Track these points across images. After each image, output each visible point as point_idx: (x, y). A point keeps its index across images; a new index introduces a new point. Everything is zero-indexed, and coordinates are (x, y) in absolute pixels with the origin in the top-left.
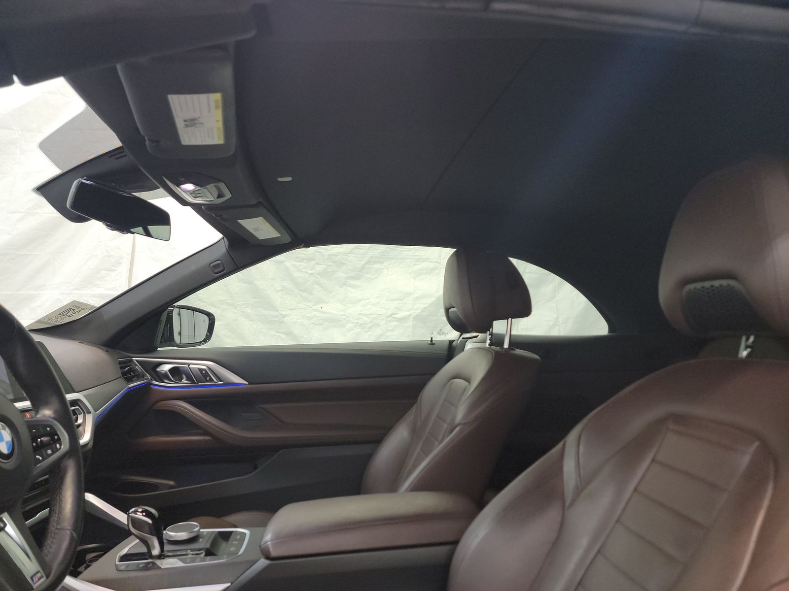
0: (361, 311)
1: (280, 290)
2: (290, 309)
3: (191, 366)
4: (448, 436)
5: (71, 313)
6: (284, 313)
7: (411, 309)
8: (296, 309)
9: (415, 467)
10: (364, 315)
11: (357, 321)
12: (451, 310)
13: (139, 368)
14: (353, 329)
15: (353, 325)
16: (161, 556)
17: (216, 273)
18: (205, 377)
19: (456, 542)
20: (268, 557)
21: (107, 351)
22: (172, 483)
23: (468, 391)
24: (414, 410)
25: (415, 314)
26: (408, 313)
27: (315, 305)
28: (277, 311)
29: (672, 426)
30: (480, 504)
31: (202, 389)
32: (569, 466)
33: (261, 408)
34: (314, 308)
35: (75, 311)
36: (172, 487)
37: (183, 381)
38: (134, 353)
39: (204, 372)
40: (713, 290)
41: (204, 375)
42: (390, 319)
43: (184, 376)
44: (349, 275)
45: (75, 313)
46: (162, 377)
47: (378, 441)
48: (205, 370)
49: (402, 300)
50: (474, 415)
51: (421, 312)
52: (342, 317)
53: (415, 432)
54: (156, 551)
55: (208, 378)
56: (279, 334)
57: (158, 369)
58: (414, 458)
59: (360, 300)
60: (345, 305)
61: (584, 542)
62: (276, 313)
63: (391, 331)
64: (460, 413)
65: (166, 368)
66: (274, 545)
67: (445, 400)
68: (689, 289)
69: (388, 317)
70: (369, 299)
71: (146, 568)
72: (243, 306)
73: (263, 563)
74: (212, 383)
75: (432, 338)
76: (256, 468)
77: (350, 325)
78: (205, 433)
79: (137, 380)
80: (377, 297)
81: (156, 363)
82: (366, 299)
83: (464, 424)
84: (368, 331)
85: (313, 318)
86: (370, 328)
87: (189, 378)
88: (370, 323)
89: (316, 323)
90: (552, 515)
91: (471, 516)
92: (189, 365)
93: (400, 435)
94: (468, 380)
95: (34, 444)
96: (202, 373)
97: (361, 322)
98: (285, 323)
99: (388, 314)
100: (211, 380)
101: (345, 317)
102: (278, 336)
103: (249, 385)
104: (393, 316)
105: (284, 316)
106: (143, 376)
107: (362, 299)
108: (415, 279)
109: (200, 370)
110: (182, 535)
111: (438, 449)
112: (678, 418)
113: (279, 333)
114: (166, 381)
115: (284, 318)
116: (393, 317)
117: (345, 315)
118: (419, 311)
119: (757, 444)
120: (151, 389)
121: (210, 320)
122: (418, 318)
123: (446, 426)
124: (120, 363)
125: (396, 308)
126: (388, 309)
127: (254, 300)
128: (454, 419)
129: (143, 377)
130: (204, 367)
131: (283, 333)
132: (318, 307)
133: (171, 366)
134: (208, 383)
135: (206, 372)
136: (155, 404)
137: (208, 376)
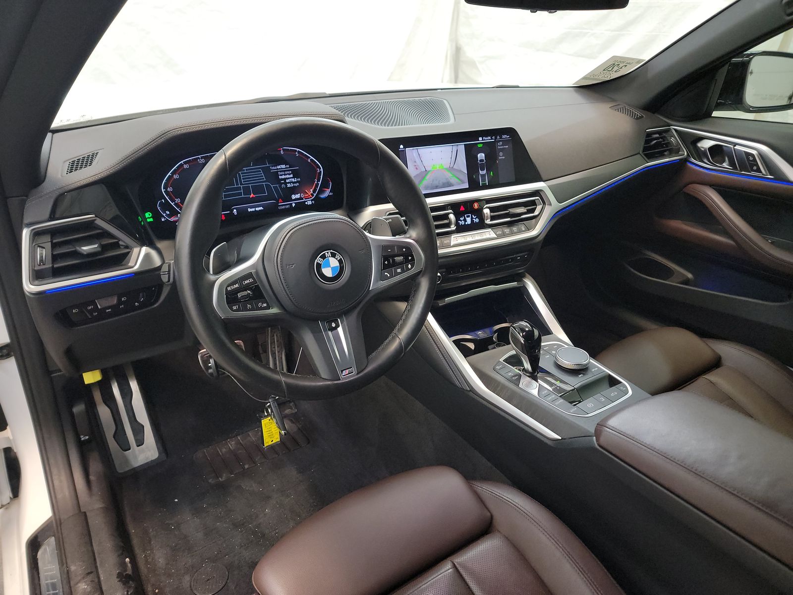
3: (737, 147)
5: (616, 68)
13: (674, 140)
18: (752, 166)
22: (690, 276)
31: (743, 179)
35: (621, 66)
37: (725, 165)
38: (678, 120)
39: (751, 158)
41: (753, 162)
43: (727, 159)
45: (621, 68)
46: (700, 155)
48: (753, 155)
55: (755, 168)
57: (698, 145)
65: (706, 144)
74: (760, 175)
79: (670, 156)
81: (697, 136)
87: (732, 163)
92: (734, 145)
95: (386, 263)
96: (748, 159)
100: (759, 170)
106: (679, 151)
109: (748, 154)
114: (705, 161)
120: (686, 166)
130: (753, 152)
133: (712, 143)
134: (753, 173)
135: (755, 160)
136: (688, 185)
137: (755, 165)
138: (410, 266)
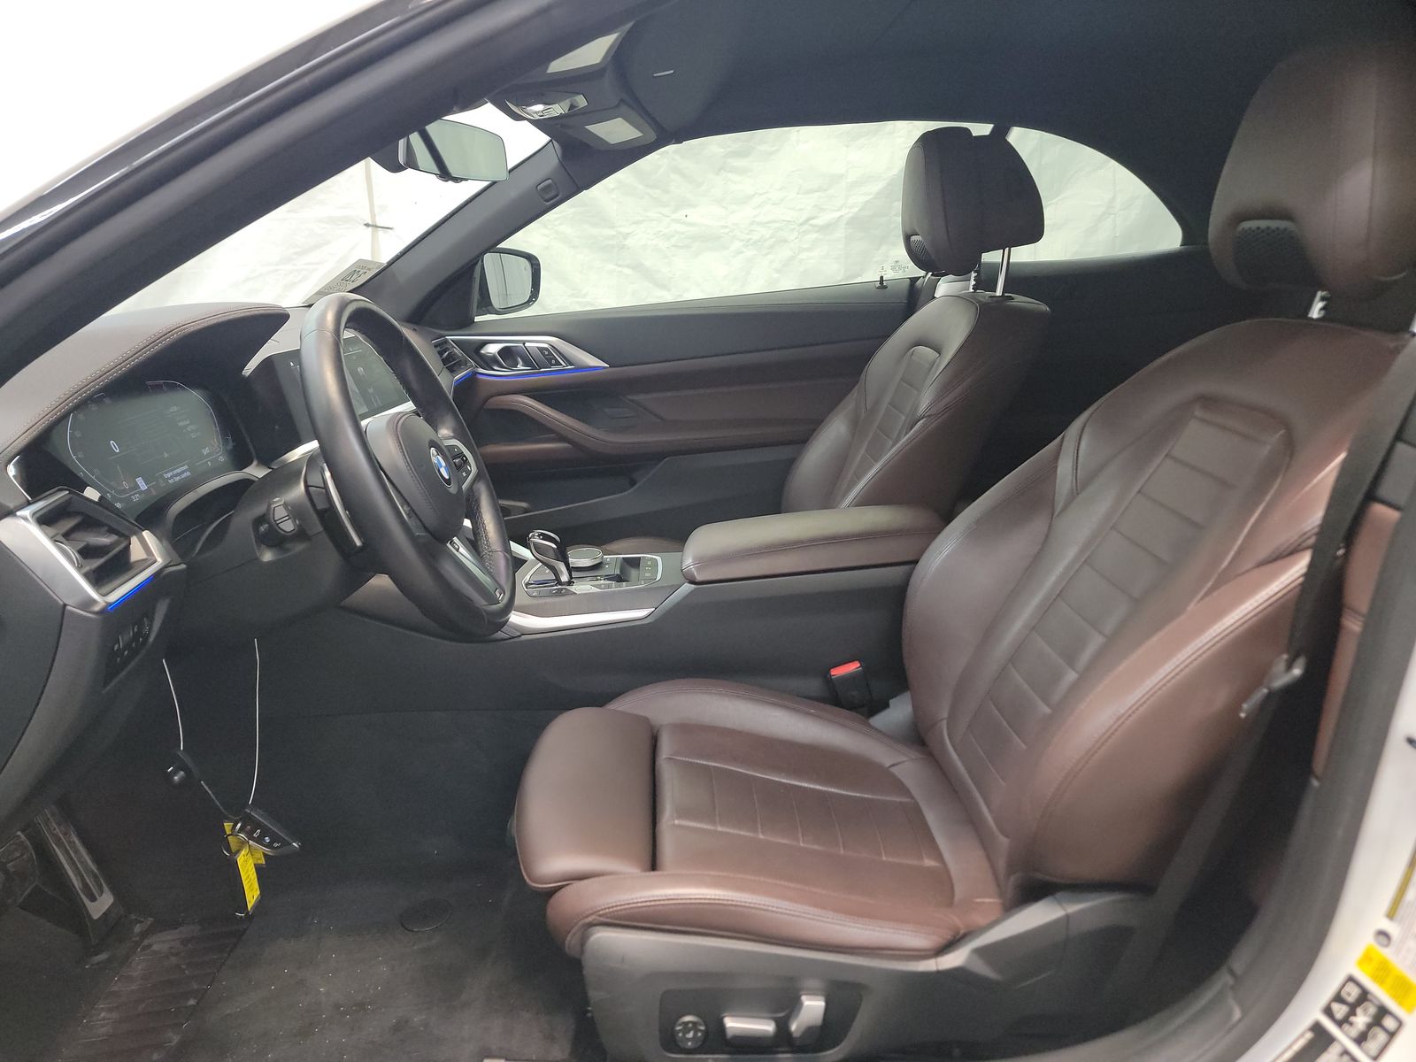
0: (755, 216)
1: (613, 189)
2: (634, 223)
3: (527, 344)
4: (907, 433)
6: (625, 230)
7: (842, 207)
8: (644, 220)
9: (859, 477)
10: (760, 224)
11: (748, 237)
12: (913, 238)
13: (457, 351)
14: (742, 252)
15: (742, 244)
16: (570, 583)
17: (547, 201)
18: (550, 360)
19: (916, 562)
20: (693, 582)
21: (415, 330)
22: (525, 505)
23: (938, 366)
24: (855, 393)
25: (850, 215)
26: (837, 214)
27: (674, 212)
28: (613, 227)
29: (1199, 413)
30: (947, 517)
31: (544, 377)
32: (1065, 467)
33: (632, 401)
34: (674, 216)
36: (526, 511)
37: (520, 367)
38: (447, 330)
39: (547, 353)
40: (1268, 234)
41: (548, 357)
42: (806, 227)
43: (520, 360)
44: (728, 150)
45: (360, 276)
46: (489, 362)
47: (803, 441)
48: (547, 349)
49: (826, 190)
50: (942, 404)
51: (860, 210)
52: (722, 231)
53: (857, 426)
54: (565, 578)
55: (553, 362)
56: (620, 269)
57: (482, 352)
58: (856, 463)
59: (751, 197)
60: (726, 209)
61: (1071, 553)
62: (613, 232)
63: (808, 250)
64: (925, 400)
65: (492, 349)
66: (698, 569)
67: (902, 379)
68: (1243, 229)
69: (801, 224)
70: (767, 193)
71: (559, 593)
72: (556, 223)
73: (687, 588)
74: (559, 368)
75: (882, 278)
76: (633, 483)
77: (737, 245)
78: (561, 438)
79: (462, 369)
80: (781, 189)
81: (477, 342)
82: (761, 195)
83: (929, 416)
84: (768, 253)
85: (673, 236)
86: (772, 247)
87: (527, 363)
88: (771, 237)
89: (680, 244)
90: (1038, 525)
91: (934, 533)
92: (524, 344)
93: (835, 431)
94: (938, 351)
96: (543, 354)
97: (755, 237)
98: (629, 248)
99: (801, 221)
100: (558, 363)
101: (726, 230)
102: (620, 272)
103: (611, 369)
104: (812, 222)
105: (626, 236)
106: (466, 362)
107: (753, 195)
108: (847, 146)
109: (541, 349)
110: (586, 562)
111: (890, 453)
112: (1208, 401)
113: (619, 266)
114: (495, 368)
115: (625, 238)
116: (811, 225)
117: (726, 227)
118: (856, 209)
119: (1282, 432)
120: (477, 379)
121: (532, 265)
122: (855, 222)
123: (904, 418)
124: (435, 346)
125: (815, 206)
126: (802, 209)
127: (573, 210)
128: (916, 408)
129: (466, 364)
130: (546, 346)
131: (628, 266)
132: (680, 215)
133: (500, 346)
134: (554, 368)
135: (550, 353)
136: (486, 401)
137: (553, 359)
138: (464, 474)
